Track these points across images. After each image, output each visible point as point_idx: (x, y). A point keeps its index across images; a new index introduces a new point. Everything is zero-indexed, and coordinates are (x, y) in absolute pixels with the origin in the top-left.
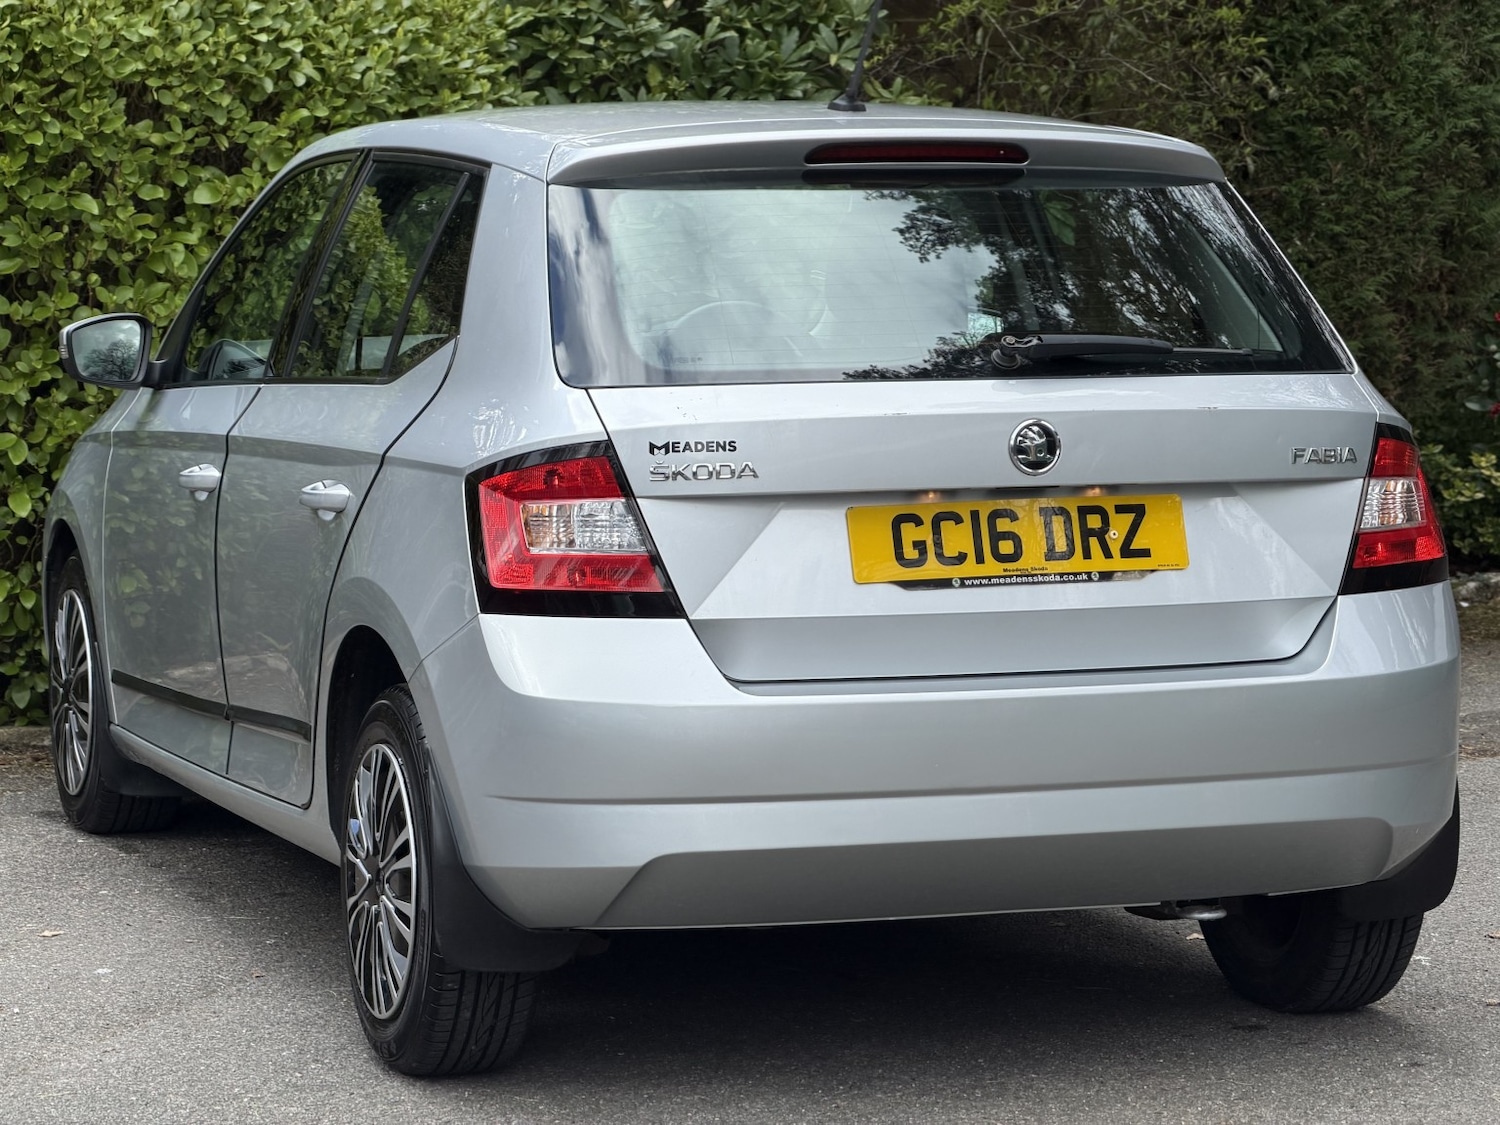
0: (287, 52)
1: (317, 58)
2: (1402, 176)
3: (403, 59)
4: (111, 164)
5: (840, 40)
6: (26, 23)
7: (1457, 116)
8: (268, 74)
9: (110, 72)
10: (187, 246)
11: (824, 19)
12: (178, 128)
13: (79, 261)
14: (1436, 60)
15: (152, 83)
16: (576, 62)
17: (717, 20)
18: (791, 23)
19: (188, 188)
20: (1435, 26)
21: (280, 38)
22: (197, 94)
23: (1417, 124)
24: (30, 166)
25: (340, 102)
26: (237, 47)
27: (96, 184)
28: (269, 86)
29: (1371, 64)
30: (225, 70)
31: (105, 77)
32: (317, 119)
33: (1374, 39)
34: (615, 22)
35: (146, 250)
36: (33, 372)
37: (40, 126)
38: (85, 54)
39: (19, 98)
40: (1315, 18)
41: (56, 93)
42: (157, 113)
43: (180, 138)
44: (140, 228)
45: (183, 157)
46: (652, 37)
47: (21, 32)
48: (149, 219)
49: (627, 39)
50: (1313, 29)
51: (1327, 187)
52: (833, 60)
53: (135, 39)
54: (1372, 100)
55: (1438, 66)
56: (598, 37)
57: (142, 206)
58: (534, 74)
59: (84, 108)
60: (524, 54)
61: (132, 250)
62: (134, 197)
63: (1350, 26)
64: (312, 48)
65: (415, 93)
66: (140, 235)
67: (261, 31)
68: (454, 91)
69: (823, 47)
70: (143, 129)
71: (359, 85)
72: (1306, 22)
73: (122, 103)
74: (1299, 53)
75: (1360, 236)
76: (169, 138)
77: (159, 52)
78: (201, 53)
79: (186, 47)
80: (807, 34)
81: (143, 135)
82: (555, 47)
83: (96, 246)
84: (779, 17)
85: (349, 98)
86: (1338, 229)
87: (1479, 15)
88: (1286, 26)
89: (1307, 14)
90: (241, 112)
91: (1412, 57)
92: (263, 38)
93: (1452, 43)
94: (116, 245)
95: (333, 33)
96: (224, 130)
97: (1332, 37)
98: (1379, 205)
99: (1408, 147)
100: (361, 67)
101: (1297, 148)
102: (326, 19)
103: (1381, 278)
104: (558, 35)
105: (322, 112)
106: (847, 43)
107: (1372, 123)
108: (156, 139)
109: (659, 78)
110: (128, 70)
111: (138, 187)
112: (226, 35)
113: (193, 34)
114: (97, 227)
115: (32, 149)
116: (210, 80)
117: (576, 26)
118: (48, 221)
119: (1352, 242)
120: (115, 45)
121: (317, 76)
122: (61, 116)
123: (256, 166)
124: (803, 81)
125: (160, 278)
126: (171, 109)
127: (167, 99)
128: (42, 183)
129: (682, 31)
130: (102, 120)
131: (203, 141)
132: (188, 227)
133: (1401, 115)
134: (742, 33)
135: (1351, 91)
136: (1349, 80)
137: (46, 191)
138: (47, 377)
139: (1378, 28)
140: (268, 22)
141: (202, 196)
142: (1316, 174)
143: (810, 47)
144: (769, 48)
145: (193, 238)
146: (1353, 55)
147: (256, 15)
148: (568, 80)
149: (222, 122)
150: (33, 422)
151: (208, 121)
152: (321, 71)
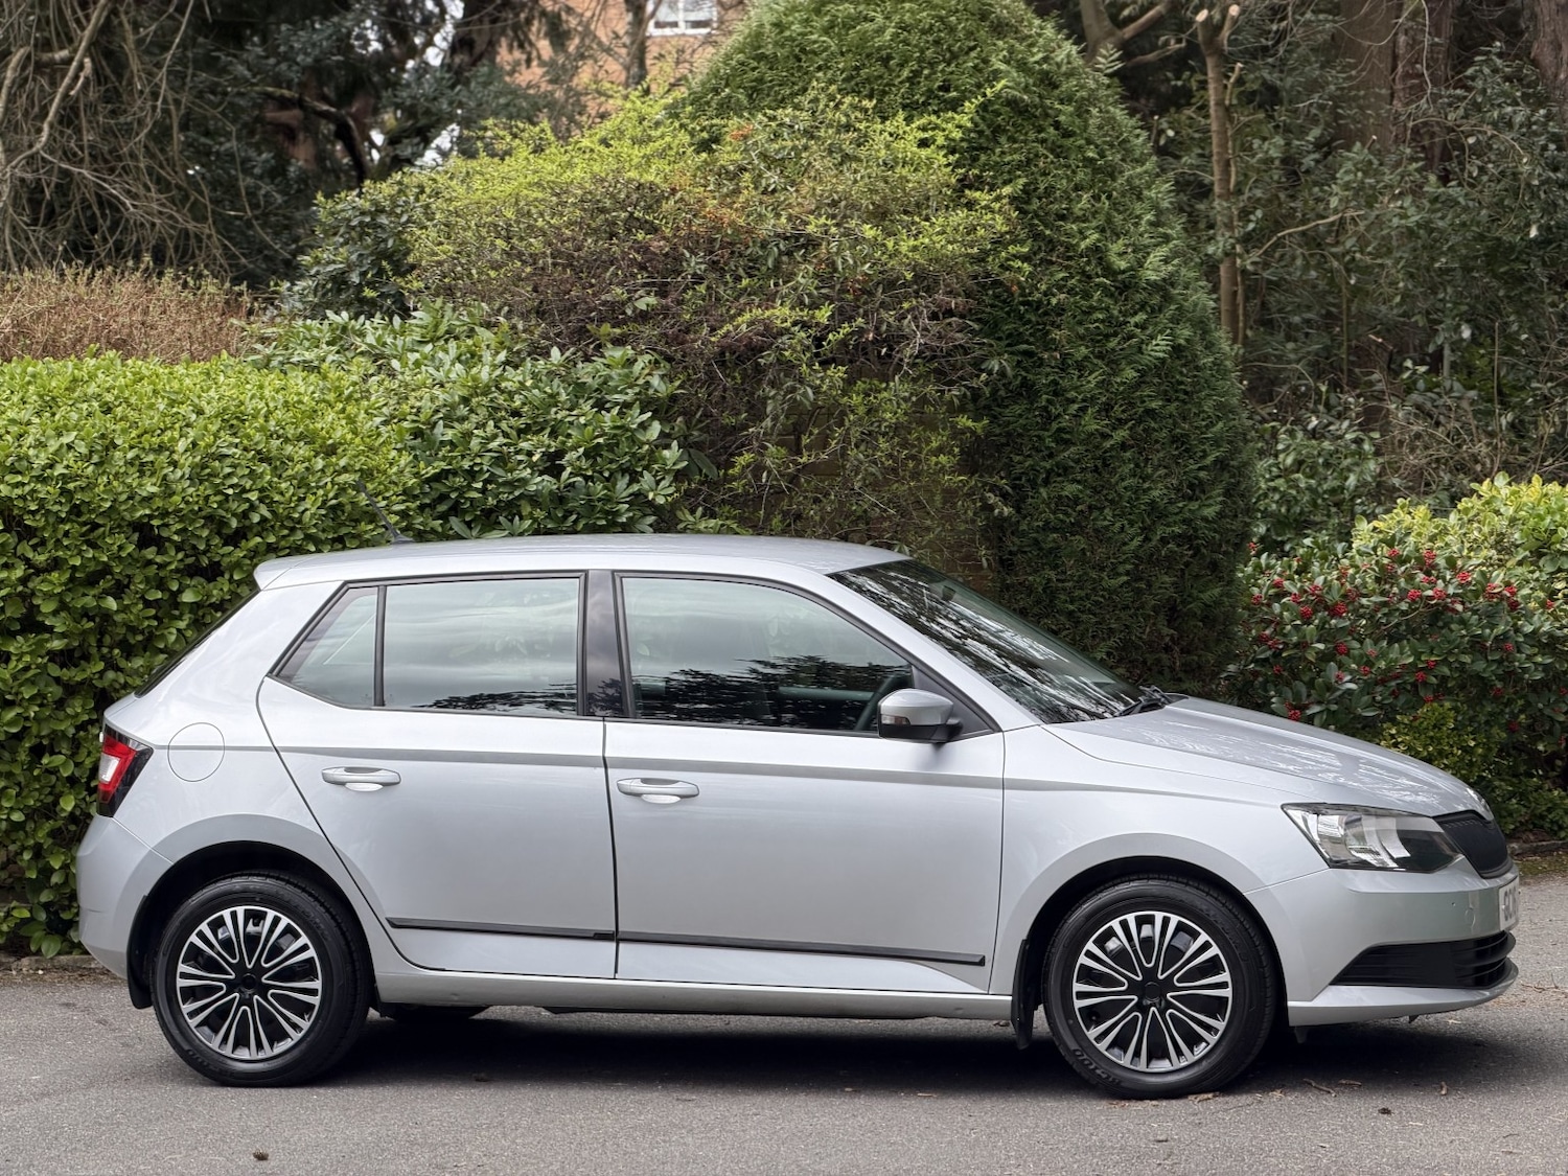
0: (248, 500)
1: (271, 504)
2: (1121, 569)
3: (334, 502)
4: (128, 576)
5: (658, 483)
6: (71, 486)
7: (1168, 525)
8: (234, 515)
9: (127, 516)
10: (179, 630)
11: (646, 468)
12: (173, 553)
13: (107, 640)
14: (1146, 485)
15: (155, 522)
16: (472, 500)
17: (569, 470)
18: (624, 471)
19: (180, 591)
20: (1147, 460)
21: (244, 491)
22: (184, 530)
23: (1131, 531)
24: (72, 579)
25: (286, 532)
26: (212, 498)
27: (118, 591)
28: (234, 523)
29: (1094, 488)
30: (203, 513)
31: (123, 519)
32: (269, 545)
33: (1096, 470)
34: (499, 471)
35: (151, 633)
36: (77, 715)
37: (80, 553)
38: (108, 505)
39: (66, 534)
40: (1051, 456)
41: (92, 530)
42: (160, 543)
43: (174, 559)
44: (148, 618)
45: (177, 571)
46: (524, 482)
47: (69, 491)
48: (153, 612)
49: (505, 484)
50: (1047, 465)
51: (1063, 577)
52: (651, 496)
53: (144, 494)
54: (1095, 514)
55: (1149, 489)
56: (486, 482)
57: (148, 604)
58: (442, 508)
59: (108, 540)
60: (435, 495)
61: (142, 633)
62: (143, 598)
63: (1077, 462)
64: (267, 497)
65: (344, 524)
66: (146, 623)
67: (231, 486)
68: (371, 522)
69: (646, 487)
70: (150, 553)
71: (299, 521)
72: (1043, 459)
73: (136, 536)
74: (1039, 481)
75: (1090, 611)
76: (166, 559)
77: (158, 503)
78: (187, 503)
79: (176, 499)
80: (635, 478)
81: (150, 557)
82: (456, 489)
83: (118, 630)
84: (614, 466)
85: (292, 530)
86: (1071, 607)
87: (1187, 450)
88: (1029, 462)
89: (1046, 452)
90: (216, 540)
91: (1125, 483)
92: (230, 492)
93: (1162, 472)
94: (133, 630)
95: (284, 485)
96: (205, 552)
97: (1065, 470)
98: (1104, 589)
99: (1125, 548)
100: (301, 509)
101: (1041, 549)
102: (280, 477)
103: (1111, 643)
104: (459, 481)
105: (272, 539)
106: (662, 484)
107: (1096, 531)
108: (159, 559)
109: (529, 509)
110: (138, 514)
111: (145, 591)
112: (205, 489)
113: (184, 490)
114: (118, 618)
115: (74, 567)
116: (194, 521)
117: (472, 474)
118: (86, 614)
119: (1084, 617)
120: (129, 498)
121: (268, 515)
122: (93, 545)
123: (227, 576)
124: (628, 510)
125: (162, 651)
126: (169, 539)
127: (165, 534)
128: (82, 590)
129: (546, 477)
130: (121, 548)
131: (191, 560)
132: (180, 618)
133: (1118, 525)
134: (587, 478)
135: (1079, 508)
136: (1076, 501)
137: (84, 595)
138: (86, 717)
139: (1099, 463)
140: (235, 480)
141: (188, 597)
142: (1055, 567)
143: (635, 488)
144: (605, 488)
145: (182, 625)
146: (1079, 482)
147: (229, 475)
148: (465, 511)
149: (202, 547)
150: (78, 748)
151: (194, 547)
152: (273, 512)
